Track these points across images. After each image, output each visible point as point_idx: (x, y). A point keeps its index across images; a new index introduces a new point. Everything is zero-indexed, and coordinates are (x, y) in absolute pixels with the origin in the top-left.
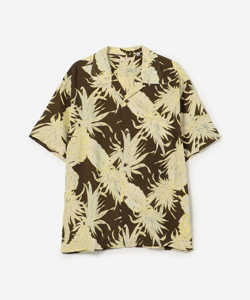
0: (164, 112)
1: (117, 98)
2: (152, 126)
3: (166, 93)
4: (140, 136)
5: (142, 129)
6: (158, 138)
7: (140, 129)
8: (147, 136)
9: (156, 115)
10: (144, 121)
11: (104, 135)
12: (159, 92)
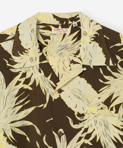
0: (113, 105)
1: (47, 87)
2: (98, 125)
3: (115, 78)
4: (80, 138)
5: (83, 129)
6: (107, 141)
7: (80, 129)
8: (91, 139)
9: (102, 109)
10: (85, 117)
11: (28, 139)
12: (106, 77)
